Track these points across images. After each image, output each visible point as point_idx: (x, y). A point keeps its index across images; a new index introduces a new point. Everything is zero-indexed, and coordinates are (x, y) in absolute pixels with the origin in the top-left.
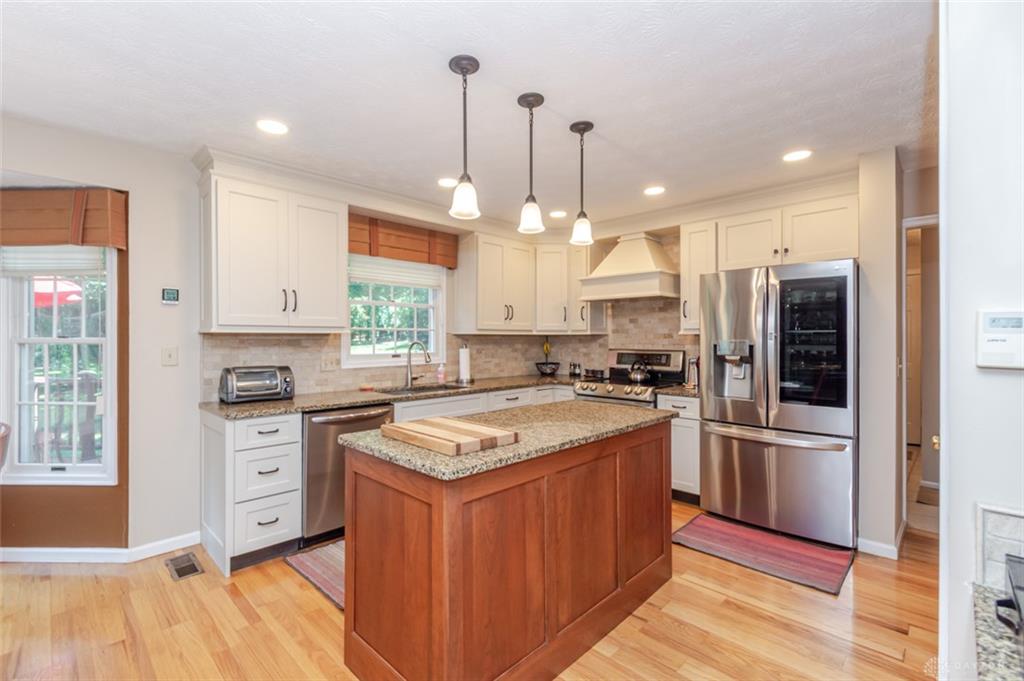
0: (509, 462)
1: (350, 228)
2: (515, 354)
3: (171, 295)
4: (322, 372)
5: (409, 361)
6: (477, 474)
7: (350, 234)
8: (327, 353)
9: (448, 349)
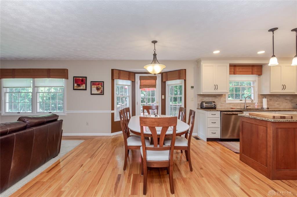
0: (290, 121)
1: (230, 68)
2: (286, 101)
3: (192, 87)
4: (221, 103)
5: (245, 102)
6: (280, 122)
7: (230, 70)
8: (222, 99)
9: (258, 98)
